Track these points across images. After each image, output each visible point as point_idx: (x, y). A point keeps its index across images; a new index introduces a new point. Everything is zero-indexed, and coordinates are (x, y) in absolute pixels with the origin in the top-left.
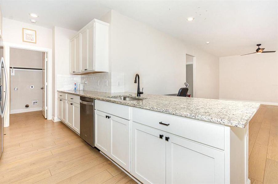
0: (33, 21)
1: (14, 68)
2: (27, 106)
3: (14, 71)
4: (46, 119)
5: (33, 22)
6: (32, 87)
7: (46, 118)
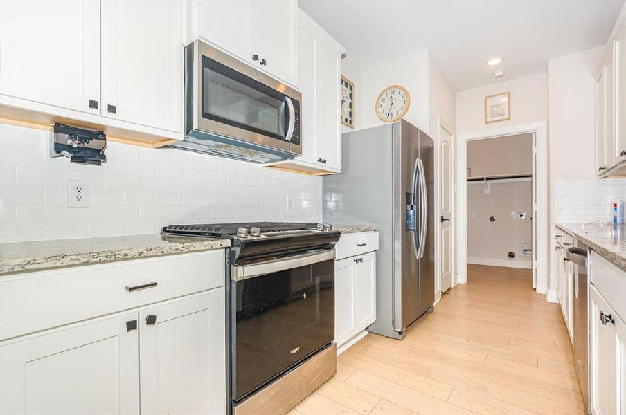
0: (499, 73)
1: (487, 179)
2: (511, 255)
3: (489, 186)
4: (535, 289)
5: (500, 77)
6: (521, 216)
7: (534, 287)
